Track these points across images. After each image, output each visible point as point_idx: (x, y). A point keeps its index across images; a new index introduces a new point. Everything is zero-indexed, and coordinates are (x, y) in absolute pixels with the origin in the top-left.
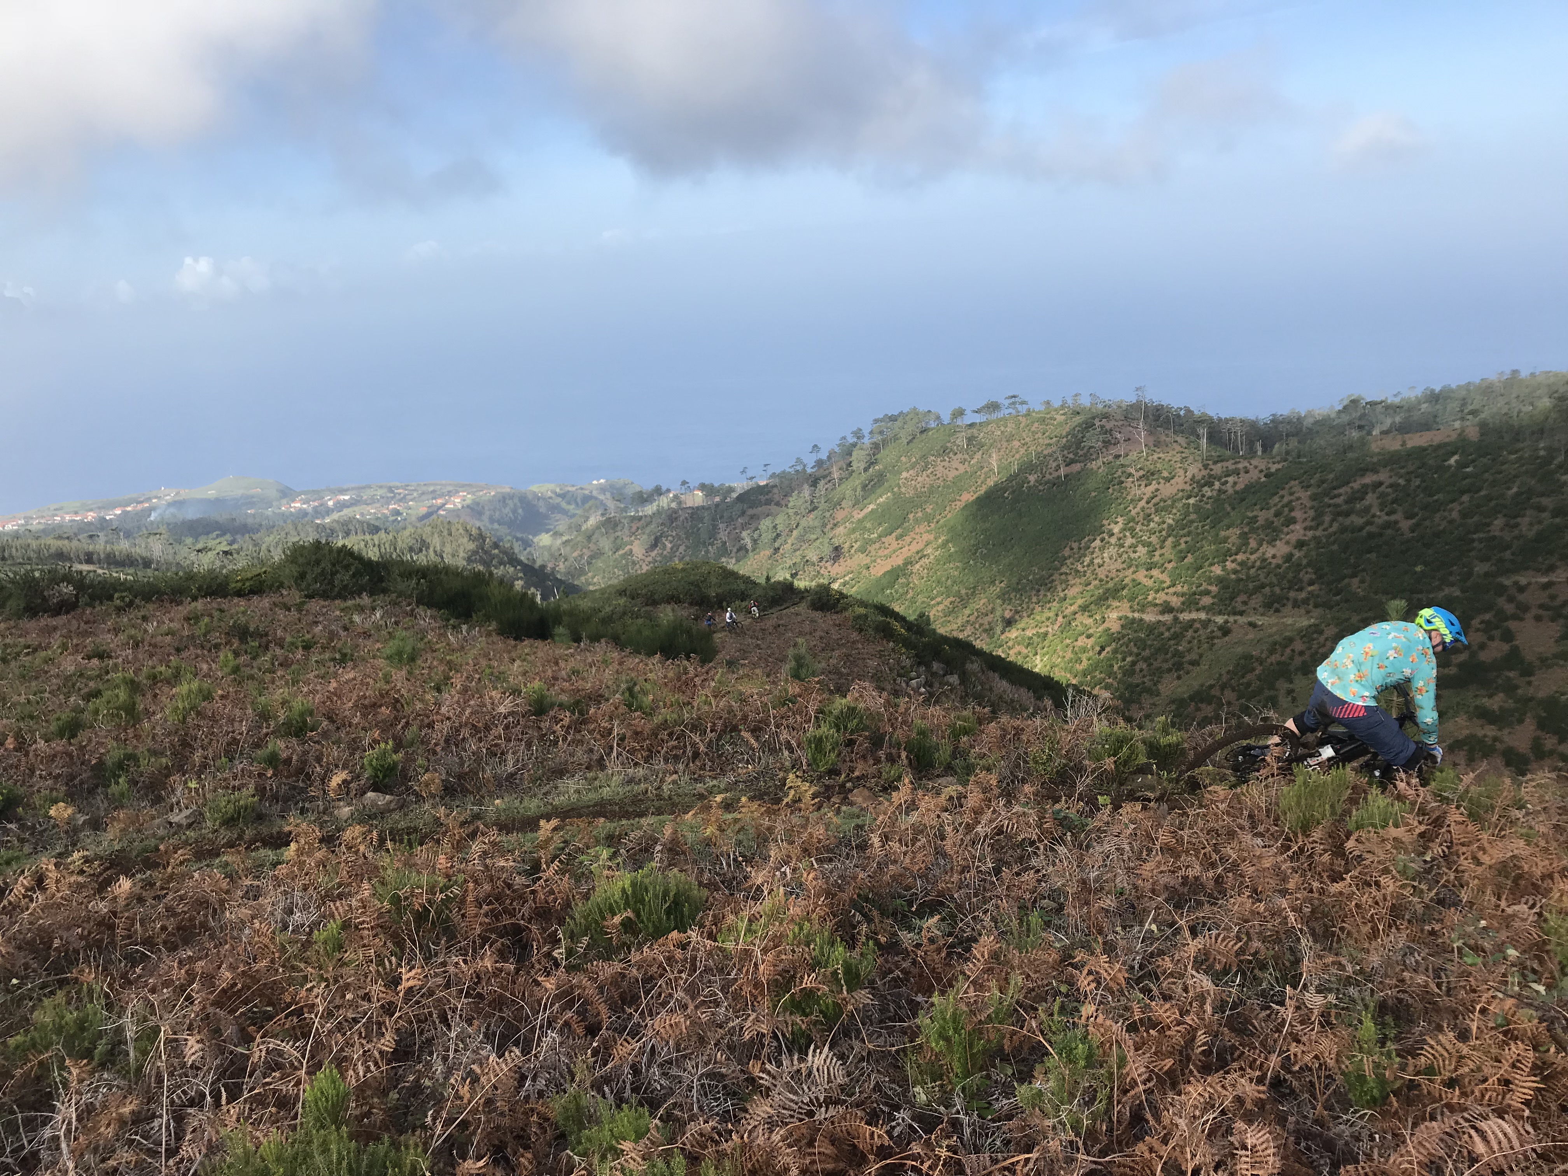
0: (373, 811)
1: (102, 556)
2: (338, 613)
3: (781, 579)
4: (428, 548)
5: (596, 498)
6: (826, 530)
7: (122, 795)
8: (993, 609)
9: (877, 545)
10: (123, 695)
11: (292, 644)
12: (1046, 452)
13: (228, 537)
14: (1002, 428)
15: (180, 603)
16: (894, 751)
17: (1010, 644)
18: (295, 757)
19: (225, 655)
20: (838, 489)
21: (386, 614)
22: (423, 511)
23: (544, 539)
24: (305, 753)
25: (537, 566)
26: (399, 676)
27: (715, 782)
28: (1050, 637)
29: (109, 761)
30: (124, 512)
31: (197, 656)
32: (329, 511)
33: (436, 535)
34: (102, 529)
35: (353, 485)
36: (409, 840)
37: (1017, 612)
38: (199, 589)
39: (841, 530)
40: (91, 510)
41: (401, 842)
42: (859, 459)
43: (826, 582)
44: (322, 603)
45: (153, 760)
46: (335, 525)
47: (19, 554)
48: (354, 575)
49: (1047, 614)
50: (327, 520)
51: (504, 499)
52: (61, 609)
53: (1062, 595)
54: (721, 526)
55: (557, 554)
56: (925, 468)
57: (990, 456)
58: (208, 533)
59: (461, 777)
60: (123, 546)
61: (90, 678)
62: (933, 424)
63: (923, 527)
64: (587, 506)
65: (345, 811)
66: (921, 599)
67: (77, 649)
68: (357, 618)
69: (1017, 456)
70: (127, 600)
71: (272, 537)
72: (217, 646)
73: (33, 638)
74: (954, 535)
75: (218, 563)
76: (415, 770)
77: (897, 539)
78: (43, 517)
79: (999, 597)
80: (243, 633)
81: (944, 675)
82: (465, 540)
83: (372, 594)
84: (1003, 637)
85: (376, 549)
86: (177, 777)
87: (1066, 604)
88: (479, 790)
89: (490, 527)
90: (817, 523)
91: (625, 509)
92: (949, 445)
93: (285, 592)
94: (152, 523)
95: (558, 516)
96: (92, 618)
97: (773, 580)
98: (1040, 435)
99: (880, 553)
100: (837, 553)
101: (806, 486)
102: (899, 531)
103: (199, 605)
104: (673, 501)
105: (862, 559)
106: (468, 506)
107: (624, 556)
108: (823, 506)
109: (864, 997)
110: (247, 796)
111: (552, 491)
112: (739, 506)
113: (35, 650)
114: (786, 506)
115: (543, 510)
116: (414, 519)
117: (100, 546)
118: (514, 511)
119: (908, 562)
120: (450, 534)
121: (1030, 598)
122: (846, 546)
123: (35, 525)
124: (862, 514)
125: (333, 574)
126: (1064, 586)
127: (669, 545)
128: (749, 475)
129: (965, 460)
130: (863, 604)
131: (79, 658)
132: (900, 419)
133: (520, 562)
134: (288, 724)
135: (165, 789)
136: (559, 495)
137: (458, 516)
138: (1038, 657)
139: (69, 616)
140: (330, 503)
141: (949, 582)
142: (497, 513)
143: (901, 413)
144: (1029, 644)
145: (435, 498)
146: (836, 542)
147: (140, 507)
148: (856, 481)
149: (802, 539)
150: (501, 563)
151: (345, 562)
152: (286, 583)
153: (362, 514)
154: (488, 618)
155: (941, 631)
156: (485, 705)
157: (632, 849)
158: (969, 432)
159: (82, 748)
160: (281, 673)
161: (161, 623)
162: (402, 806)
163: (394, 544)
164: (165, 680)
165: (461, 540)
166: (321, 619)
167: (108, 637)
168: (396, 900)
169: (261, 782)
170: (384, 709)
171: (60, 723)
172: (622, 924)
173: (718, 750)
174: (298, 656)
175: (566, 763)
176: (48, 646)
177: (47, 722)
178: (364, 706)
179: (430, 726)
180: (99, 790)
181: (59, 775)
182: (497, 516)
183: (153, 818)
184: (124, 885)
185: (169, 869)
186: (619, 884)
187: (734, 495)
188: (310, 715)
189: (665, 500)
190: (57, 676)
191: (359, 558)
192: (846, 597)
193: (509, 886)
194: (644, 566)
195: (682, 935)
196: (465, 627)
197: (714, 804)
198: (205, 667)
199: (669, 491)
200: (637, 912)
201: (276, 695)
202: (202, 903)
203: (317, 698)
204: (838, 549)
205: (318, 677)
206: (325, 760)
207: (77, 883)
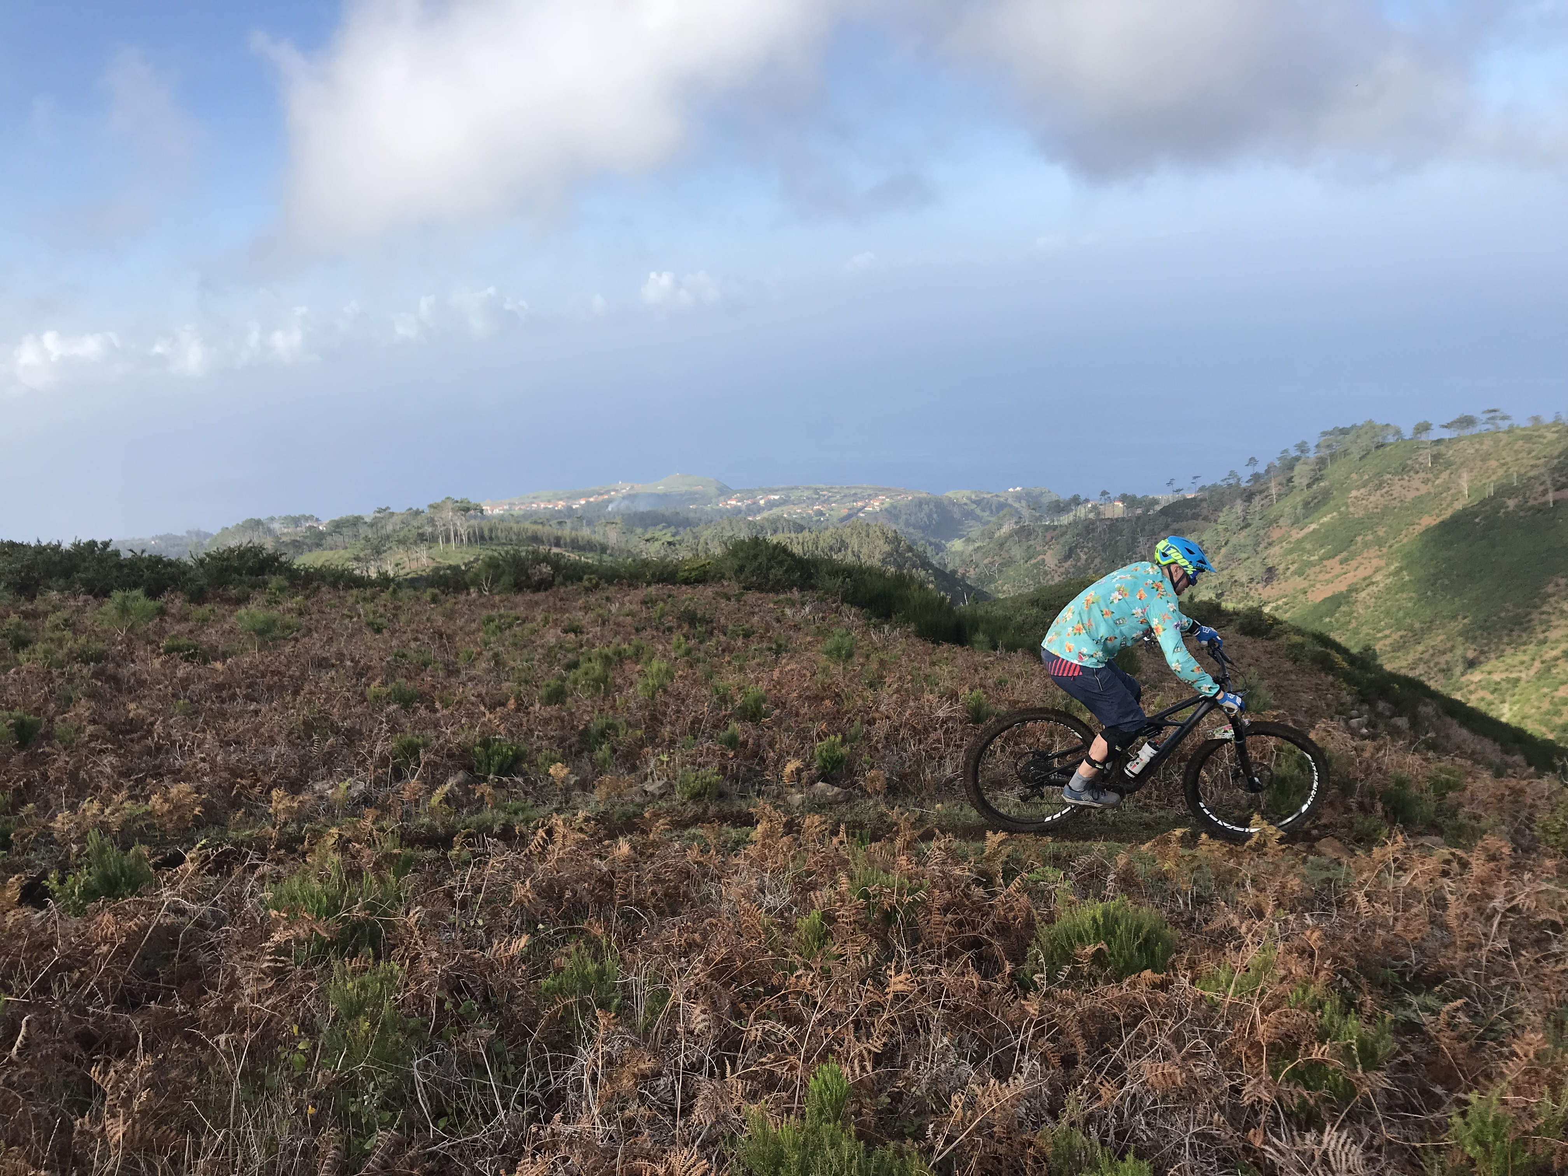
0: (823, 800)
1: (568, 540)
2: (771, 605)
3: (1206, 599)
4: (847, 548)
5: (1011, 506)
6: (1259, 549)
7: (605, 761)
8: (1453, 646)
9: (1318, 568)
10: (597, 668)
11: (733, 631)
12: (1531, 474)
13: (673, 529)
14: (1477, 446)
15: (637, 588)
16: (1367, 800)
17: (1472, 687)
18: (751, 741)
19: (677, 638)
20: (1276, 506)
23: (957, 545)
24: (760, 737)
25: (948, 571)
27: (1162, 813)
28: (1522, 684)
29: (594, 728)
30: (588, 503)
31: (653, 637)
33: (855, 536)
34: (569, 517)
35: (782, 486)
36: (861, 834)
37: (1482, 652)
39: (1276, 550)
40: (561, 499)
41: (854, 835)
42: (1301, 474)
43: (1255, 605)
44: (757, 595)
45: (630, 731)
47: (503, 535)
48: (786, 571)
49: (1521, 657)
50: (758, 517)
51: (920, 504)
52: (540, 585)
53: (1541, 636)
54: (1141, 539)
55: (968, 560)
56: (1379, 487)
57: (1460, 477)
58: (655, 525)
59: (902, 777)
60: (585, 533)
61: (568, 651)
62: (1391, 439)
63: (1373, 552)
64: (1001, 514)
65: (797, 798)
66: (1365, 630)
67: (556, 622)
68: (788, 612)
69: (1494, 478)
72: (670, 629)
73: (521, 611)
74: (1410, 561)
75: (662, 553)
76: (860, 765)
77: (1341, 563)
78: (523, 504)
79: (1460, 635)
80: (694, 620)
81: (1391, 717)
82: (882, 542)
83: (801, 589)
84: (1463, 679)
85: (800, 547)
86: (649, 749)
87: (1545, 648)
88: (920, 791)
89: (905, 529)
90: (1249, 541)
91: (1040, 518)
92: (1409, 462)
93: (726, 583)
94: (609, 513)
95: (972, 522)
96: (564, 596)
97: (1196, 600)
98: (1524, 455)
99: (1321, 577)
100: (1270, 574)
101: (1239, 502)
102: (1345, 554)
103: (652, 590)
104: (1091, 512)
105: (1299, 582)
106: (886, 509)
107: (1035, 566)
108: (1256, 523)
109: (1379, 1080)
110: (711, 773)
111: (968, 498)
112: (1162, 520)
113: (524, 622)
114: (1216, 521)
115: (957, 516)
116: (835, 519)
117: (566, 532)
118: (929, 515)
119: (1353, 589)
120: (868, 535)
121: (1500, 638)
122: (1282, 567)
123: (517, 511)
124: (1302, 534)
125: (769, 569)
126: (1544, 627)
127: (1084, 557)
128: (1176, 487)
129: (1428, 480)
130: (1299, 631)
131: (559, 632)
132: (1353, 432)
133: (931, 566)
134: (744, 708)
135: (639, 758)
136: (974, 502)
137: (876, 518)
138: (1507, 705)
139: (547, 593)
140: (762, 502)
141: (1401, 614)
142: (913, 518)
143: (1354, 427)
144: (1496, 690)
145: (856, 501)
146: (1270, 563)
148: (1297, 499)
149: (1231, 558)
150: (914, 566)
151: (780, 558)
152: (727, 575)
153: (789, 512)
154: (907, 620)
155: (1388, 667)
156: (923, 708)
157: (1081, 873)
158: (1435, 448)
159: (571, 714)
160: (727, 659)
161: (622, 604)
162: (849, 799)
163: (816, 543)
164: (630, 658)
165: (877, 542)
166: (757, 610)
167: (580, 614)
168: (866, 895)
169: (723, 762)
170: (827, 702)
171: (549, 689)
172: (1093, 955)
173: (1165, 779)
174: (740, 643)
175: (1004, 775)
176: (534, 619)
177: (537, 687)
178: (808, 698)
179: (871, 722)
180: (586, 754)
181: (553, 737)
182: (913, 519)
183: (631, 786)
184: (623, 848)
185: (651, 836)
186: (1089, 913)
187: (1158, 508)
188: (764, 701)
189: (1083, 511)
190: (542, 646)
191: (792, 555)
192: (1281, 623)
193: (967, 896)
194: (1056, 576)
195: (1156, 975)
196: (887, 627)
197: (1173, 839)
198: (661, 647)
199: (1087, 501)
200: (1109, 944)
201: (730, 680)
202: (686, 874)
203: (763, 686)
204: (1271, 571)
205: (759, 664)
206: (777, 746)
207: (583, 840)
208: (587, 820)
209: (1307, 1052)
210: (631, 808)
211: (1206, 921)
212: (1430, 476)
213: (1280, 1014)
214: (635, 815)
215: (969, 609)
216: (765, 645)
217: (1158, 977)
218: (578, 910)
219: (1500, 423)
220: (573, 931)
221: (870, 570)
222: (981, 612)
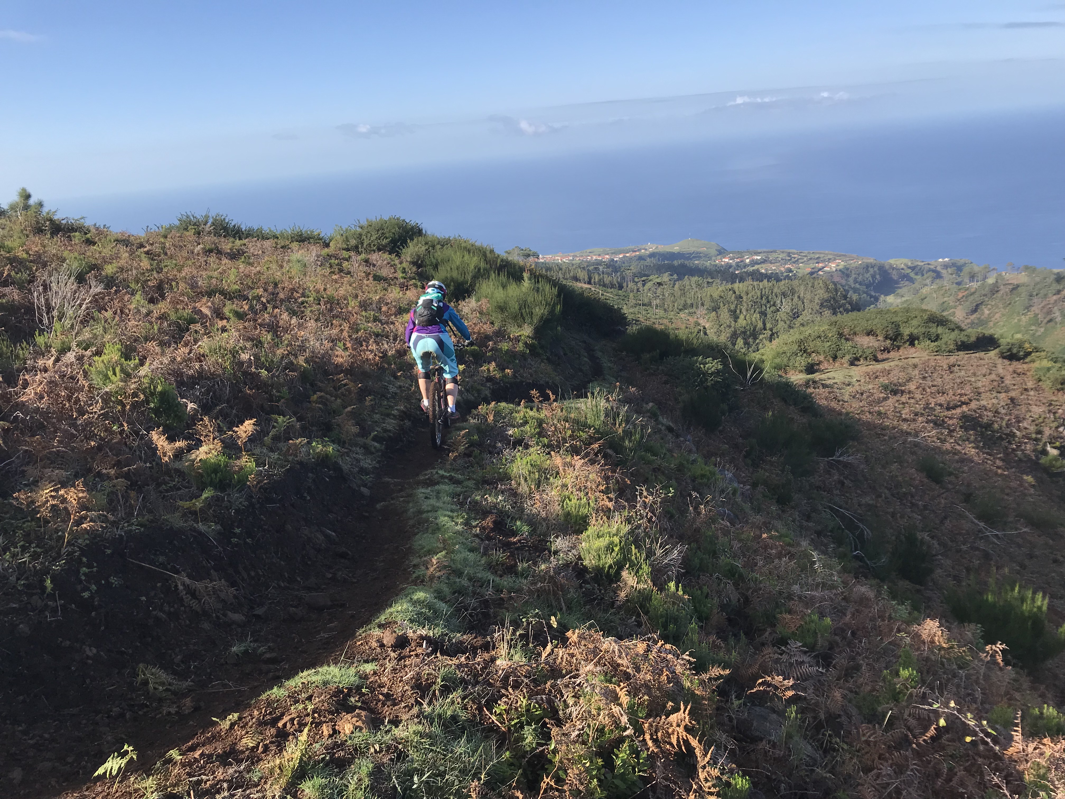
22: (809, 270)
23: (891, 298)
32: (745, 266)
34: (611, 266)
35: (764, 250)
40: (607, 254)
51: (867, 267)
78: (581, 256)
116: (800, 275)
123: (577, 261)
136: (910, 268)
137: (832, 276)
140: (748, 261)
142: (860, 277)
145: (818, 263)
147: (633, 254)
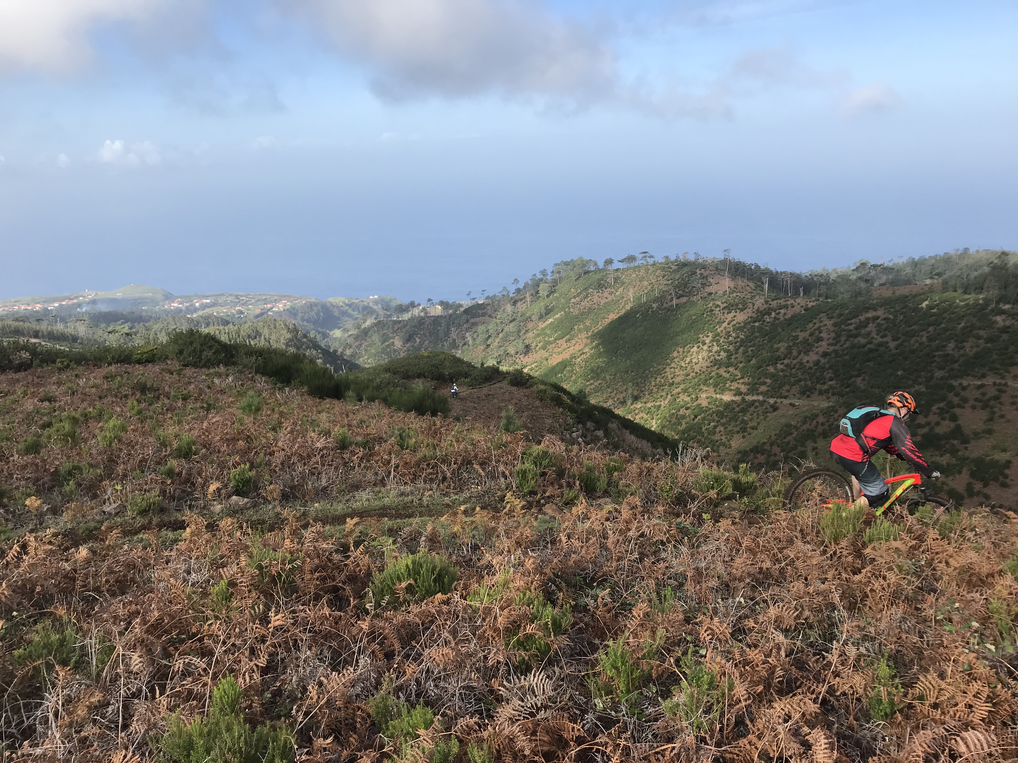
0: (236, 508)
1: (45, 333)
2: (204, 377)
3: (491, 365)
4: (260, 336)
5: (371, 308)
6: (521, 334)
7: (71, 492)
8: (626, 389)
9: (554, 345)
10: (67, 426)
11: (175, 396)
12: (664, 289)
13: (129, 324)
14: (637, 273)
15: (100, 367)
16: (571, 480)
17: (636, 412)
18: (184, 472)
19: (132, 402)
20: (530, 308)
21: (236, 379)
22: (258, 311)
23: (337, 333)
24: (191, 469)
25: (331, 350)
26: (248, 420)
27: (457, 497)
28: (662, 408)
29: (62, 470)
30: (61, 306)
31: (113, 402)
32: (196, 310)
33: (266, 328)
36: (262, 528)
37: (642, 391)
38: (113, 358)
39: (530, 335)
40: (39, 303)
42: (543, 289)
43: (520, 368)
44: (193, 370)
45: (91, 470)
46: (200, 319)
48: (214, 353)
49: (661, 393)
50: (195, 315)
51: (311, 306)
52: (21, 367)
53: (671, 381)
54: (452, 329)
55: (344, 343)
56: (586, 297)
57: (628, 291)
58: (115, 321)
59: (292, 488)
60: (59, 327)
61: (43, 415)
62: (592, 268)
63: (583, 335)
64: (365, 312)
65: (218, 508)
66: (580, 381)
67: (33, 395)
68: (216, 381)
69: (646, 291)
70: (65, 363)
71: (158, 325)
72: (126, 396)
74: (603, 340)
75: (122, 341)
76: (263, 483)
77: (567, 342)
78: (6, 307)
79: (630, 382)
80: (143, 388)
81: (594, 431)
82: (285, 332)
83: (226, 365)
84: (632, 407)
85: (227, 336)
86: (107, 482)
87: (673, 387)
88: (304, 496)
89: (301, 324)
90: (515, 330)
91: (390, 316)
92: (602, 282)
93: (169, 362)
94: (79, 313)
95: (346, 319)
96: (41, 375)
97: (485, 366)
98: (661, 278)
99: (556, 350)
100: (528, 349)
101: (509, 305)
102: (568, 336)
103: (113, 368)
104: (422, 312)
105: (543, 354)
106: (287, 310)
107: (388, 346)
108: (519, 318)
109: (563, 640)
110: (154, 495)
111: (342, 302)
112: (464, 317)
114: (495, 317)
115: (336, 314)
116: (252, 317)
117: (44, 327)
118: (318, 314)
119: (573, 357)
120: (275, 328)
121: (650, 383)
122: (534, 345)
124: (544, 325)
125: (201, 351)
126: (672, 376)
127: (418, 340)
128: (472, 296)
129: (612, 292)
130: (543, 383)
131: (36, 401)
132: (571, 264)
133: (321, 348)
134: (179, 450)
135: (100, 489)
137: (281, 316)
138: (654, 421)
139: (27, 373)
141: (599, 371)
142: (306, 315)
143: (572, 260)
144: (648, 412)
146: (527, 342)
147: (71, 302)
148: (542, 303)
149: (505, 339)
150: (308, 347)
151: (209, 344)
152: (171, 357)
153: (218, 312)
154: (302, 384)
155: (593, 402)
156: (307, 442)
157: (405, 538)
158: (616, 274)
159: (44, 461)
160: (169, 415)
161: (88, 379)
162: (255, 505)
163: (238, 333)
164: (93, 417)
165: (282, 332)
166: (193, 381)
167: (54, 387)
168: (260, 567)
169: (163, 487)
170: (241, 442)
171: (27, 443)
172: (406, 588)
173: (458, 476)
174: (179, 405)
175: (360, 481)
176: (14, 392)
177: (17, 442)
178: (227, 439)
179: (272, 454)
180: (56, 489)
181: (29, 478)
182: (306, 317)
183: (92, 508)
184: (83, 552)
185: (107, 543)
186: (404, 562)
187: (462, 309)
188: (194, 444)
189: (417, 311)
190: (22, 412)
191: (219, 342)
192: (533, 378)
193: (330, 561)
194: (401, 353)
195: (444, 596)
196: (287, 389)
197: (460, 512)
198: (118, 409)
199: (419, 305)
200: (416, 581)
201: (171, 430)
202: (131, 566)
203: (196, 433)
204: (527, 347)
205: (193, 419)
206: (204, 474)
207: (51, 550)
208: (55, 535)
209: (525, 629)
210: (92, 524)
211: (479, 559)
212: (613, 290)
213: (511, 610)
214: (96, 529)
215: (343, 375)
216: (198, 405)
217: (445, 597)
218: (47, 599)
219: (648, 259)
220: (44, 614)
221: (275, 351)
222: (351, 377)
